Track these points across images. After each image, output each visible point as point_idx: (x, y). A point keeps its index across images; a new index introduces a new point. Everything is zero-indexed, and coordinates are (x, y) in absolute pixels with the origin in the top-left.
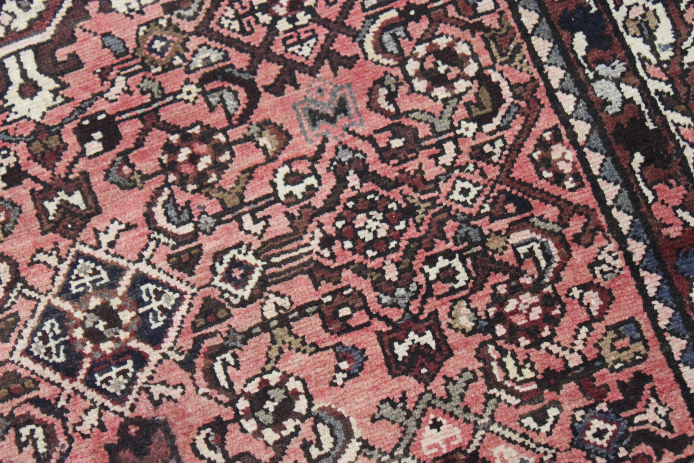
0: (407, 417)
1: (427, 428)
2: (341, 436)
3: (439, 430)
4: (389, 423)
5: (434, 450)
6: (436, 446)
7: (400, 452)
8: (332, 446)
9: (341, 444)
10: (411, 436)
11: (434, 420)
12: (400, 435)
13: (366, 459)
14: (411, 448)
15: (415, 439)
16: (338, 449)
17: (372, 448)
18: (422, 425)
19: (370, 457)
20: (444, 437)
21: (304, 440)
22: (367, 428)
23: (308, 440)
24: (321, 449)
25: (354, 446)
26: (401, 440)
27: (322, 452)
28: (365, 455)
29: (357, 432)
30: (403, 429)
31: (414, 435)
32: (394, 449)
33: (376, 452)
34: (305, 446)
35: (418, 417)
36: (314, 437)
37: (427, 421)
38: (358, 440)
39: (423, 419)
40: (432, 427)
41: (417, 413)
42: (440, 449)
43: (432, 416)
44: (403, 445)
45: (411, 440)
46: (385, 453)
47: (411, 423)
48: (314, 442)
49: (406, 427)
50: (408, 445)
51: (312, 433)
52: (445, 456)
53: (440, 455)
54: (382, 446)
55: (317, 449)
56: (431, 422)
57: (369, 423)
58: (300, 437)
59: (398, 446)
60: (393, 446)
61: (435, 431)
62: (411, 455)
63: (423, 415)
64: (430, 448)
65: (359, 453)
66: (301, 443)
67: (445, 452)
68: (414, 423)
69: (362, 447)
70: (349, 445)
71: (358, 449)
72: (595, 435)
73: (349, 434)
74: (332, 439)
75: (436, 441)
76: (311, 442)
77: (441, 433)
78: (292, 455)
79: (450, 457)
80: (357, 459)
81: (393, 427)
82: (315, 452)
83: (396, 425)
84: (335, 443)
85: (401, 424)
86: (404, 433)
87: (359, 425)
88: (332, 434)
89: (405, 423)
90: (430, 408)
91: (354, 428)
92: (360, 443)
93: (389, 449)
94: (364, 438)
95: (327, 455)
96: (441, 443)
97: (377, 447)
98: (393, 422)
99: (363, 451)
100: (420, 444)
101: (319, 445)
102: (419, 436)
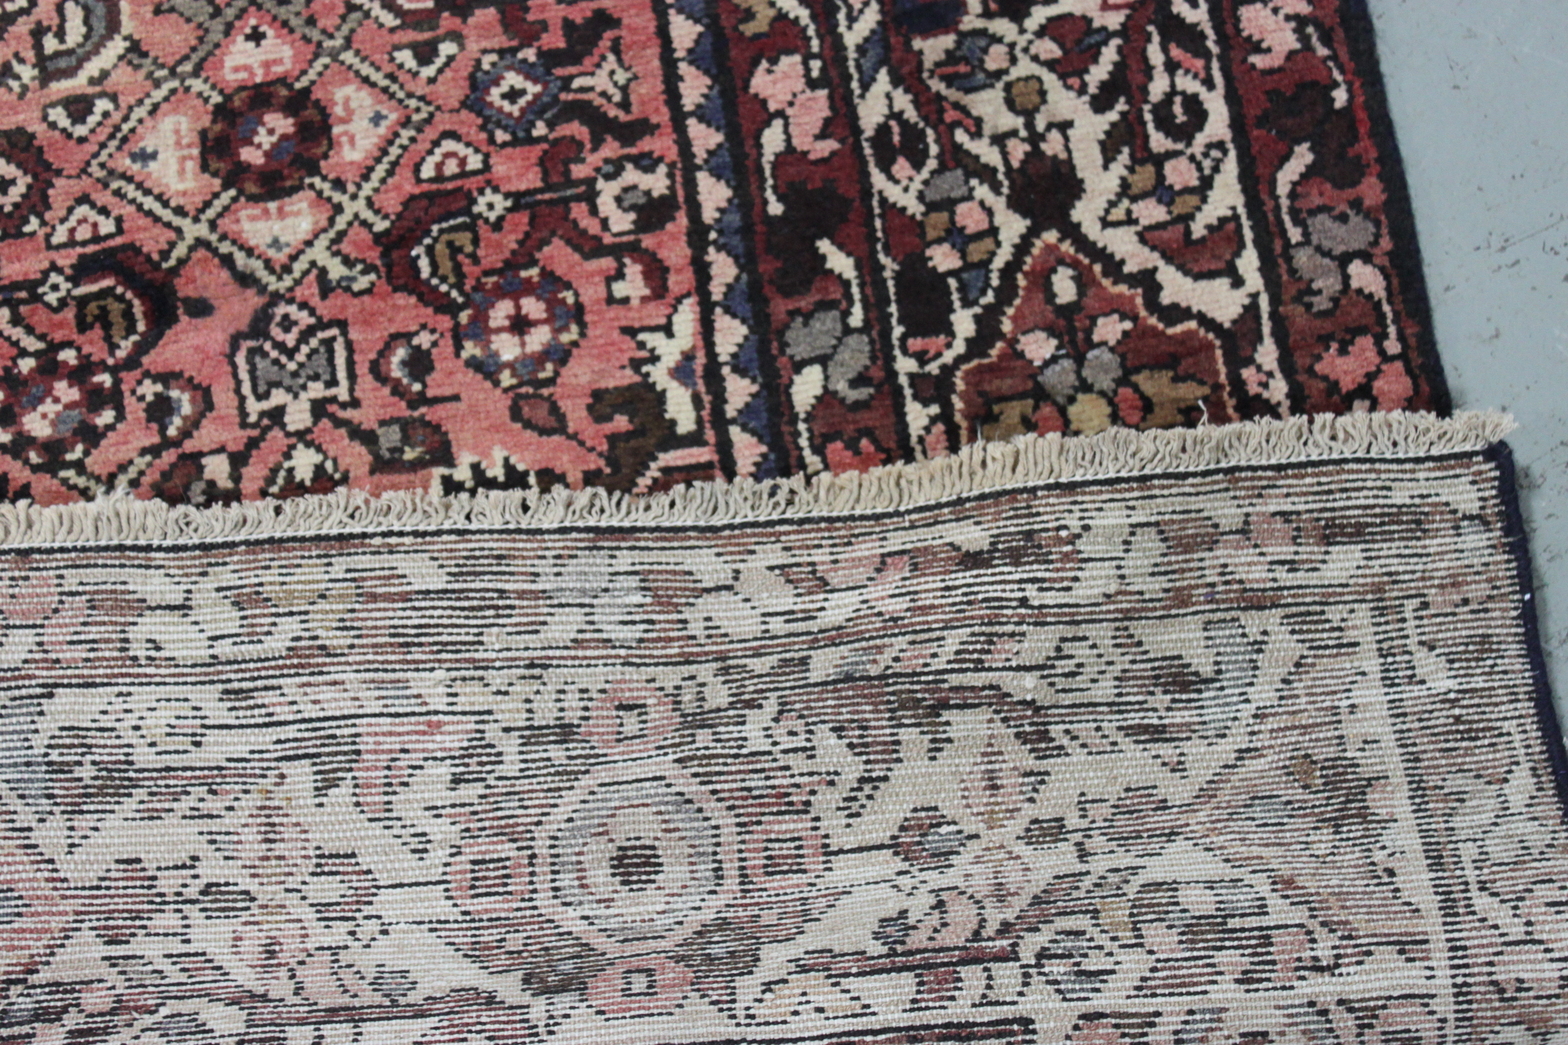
0: (213, 16)
1: (241, 38)
2: (100, 27)
3: (258, 45)
4: (181, 21)
5: (243, 75)
6: (247, 68)
7: (187, 67)
8: (80, 39)
9: (95, 39)
10: (210, 46)
11: (255, 28)
12: (193, 42)
13: (129, 69)
14: (207, 65)
15: (217, 52)
16: (89, 47)
17: (145, 55)
18: (233, 32)
19: (137, 67)
20: (264, 57)
21: (39, 23)
22: (143, 22)
23: (45, 23)
24: (62, 41)
25: (117, 46)
26: (194, 49)
27: (63, 47)
28: (130, 63)
29: (128, 25)
30: (201, 33)
31: (217, 46)
32: (179, 62)
33: (148, 61)
34: (38, 33)
35: (230, 18)
36: (56, 21)
37: (242, 28)
38: (125, 39)
39: (237, 24)
40: (248, 38)
41: (230, 13)
42: (252, 74)
43: (253, 22)
44: (195, 58)
45: (210, 53)
46: (162, 66)
47: (217, 26)
48: (54, 29)
49: (207, 31)
50: (203, 60)
51: (54, 15)
52: (257, 87)
53: (250, 84)
54: (160, 54)
55: (56, 41)
56: (248, 31)
57: (149, 15)
58: (33, 18)
59: (186, 58)
60: (177, 57)
61: (251, 44)
62: (204, 75)
63: (238, 17)
64: (236, 69)
65: (121, 58)
66: (33, 26)
67: (258, 80)
68: (221, 28)
69: (128, 50)
70: (110, 44)
71: (121, 51)
72: (504, 96)
73: (113, 26)
74: (84, 30)
75: (249, 61)
76: (49, 29)
77: (260, 50)
78: (13, 43)
79: (265, 89)
80: (115, 66)
81: (186, 27)
82: (50, 44)
83: (192, 25)
84: (87, 37)
85: (200, 26)
86: (201, 40)
87: (134, 15)
88: (86, 21)
89: (206, 25)
90: (253, 9)
91: (124, 18)
92: (127, 44)
93: (171, 61)
94: (136, 37)
95: (70, 52)
96: (256, 65)
97: (152, 54)
98: (188, 20)
99: (129, 56)
100: (222, 62)
101: (61, 35)
102: (223, 49)
